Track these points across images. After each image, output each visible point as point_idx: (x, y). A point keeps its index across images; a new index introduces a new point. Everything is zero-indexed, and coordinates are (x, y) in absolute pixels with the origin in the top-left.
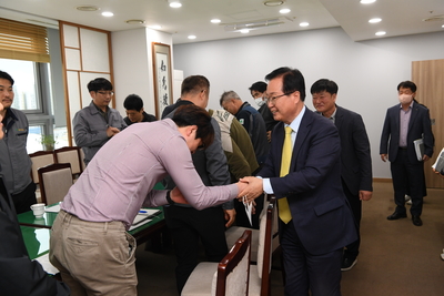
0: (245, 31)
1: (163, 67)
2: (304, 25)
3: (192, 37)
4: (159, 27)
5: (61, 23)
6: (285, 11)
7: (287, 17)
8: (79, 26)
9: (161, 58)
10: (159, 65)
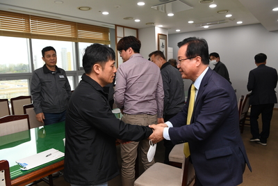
0: (206, 27)
1: (163, 46)
2: (240, 23)
3: (178, 31)
4: (161, 26)
5: (116, 26)
6: (229, 16)
7: (229, 18)
8: (124, 27)
9: (162, 41)
10: (161, 45)
